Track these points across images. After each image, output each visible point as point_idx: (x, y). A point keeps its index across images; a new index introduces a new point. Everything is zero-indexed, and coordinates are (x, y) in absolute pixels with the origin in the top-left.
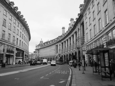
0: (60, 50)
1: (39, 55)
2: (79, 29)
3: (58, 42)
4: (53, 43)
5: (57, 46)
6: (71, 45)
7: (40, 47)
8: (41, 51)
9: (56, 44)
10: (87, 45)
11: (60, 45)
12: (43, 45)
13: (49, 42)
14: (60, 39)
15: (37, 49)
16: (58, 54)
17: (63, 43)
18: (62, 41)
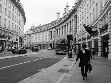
0: (54, 36)
1: (31, 40)
2: (73, 19)
3: (52, 28)
4: (47, 29)
5: (51, 32)
6: (66, 32)
7: (31, 32)
8: (33, 36)
9: (51, 30)
10: (78, 35)
11: (54, 31)
12: (35, 30)
13: (42, 27)
14: (55, 26)
15: (29, 34)
16: (52, 40)
17: (57, 30)
18: (56, 27)
